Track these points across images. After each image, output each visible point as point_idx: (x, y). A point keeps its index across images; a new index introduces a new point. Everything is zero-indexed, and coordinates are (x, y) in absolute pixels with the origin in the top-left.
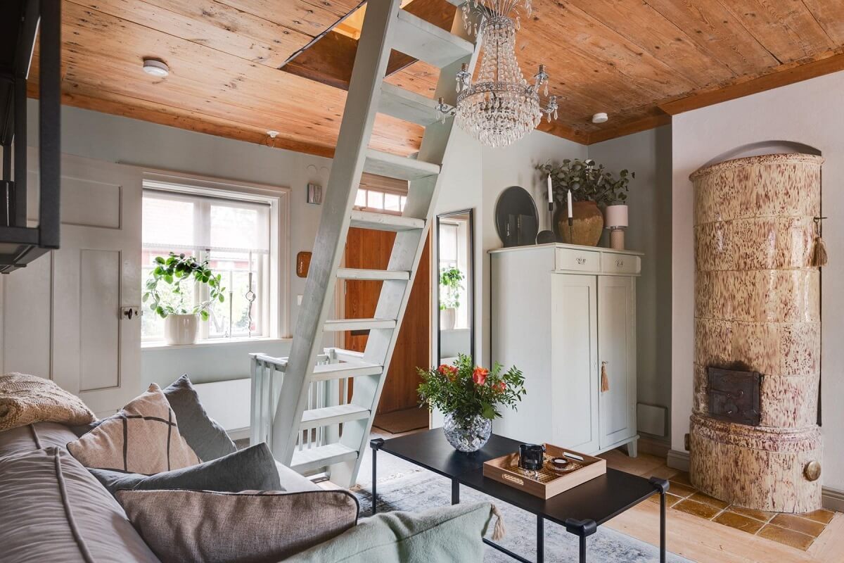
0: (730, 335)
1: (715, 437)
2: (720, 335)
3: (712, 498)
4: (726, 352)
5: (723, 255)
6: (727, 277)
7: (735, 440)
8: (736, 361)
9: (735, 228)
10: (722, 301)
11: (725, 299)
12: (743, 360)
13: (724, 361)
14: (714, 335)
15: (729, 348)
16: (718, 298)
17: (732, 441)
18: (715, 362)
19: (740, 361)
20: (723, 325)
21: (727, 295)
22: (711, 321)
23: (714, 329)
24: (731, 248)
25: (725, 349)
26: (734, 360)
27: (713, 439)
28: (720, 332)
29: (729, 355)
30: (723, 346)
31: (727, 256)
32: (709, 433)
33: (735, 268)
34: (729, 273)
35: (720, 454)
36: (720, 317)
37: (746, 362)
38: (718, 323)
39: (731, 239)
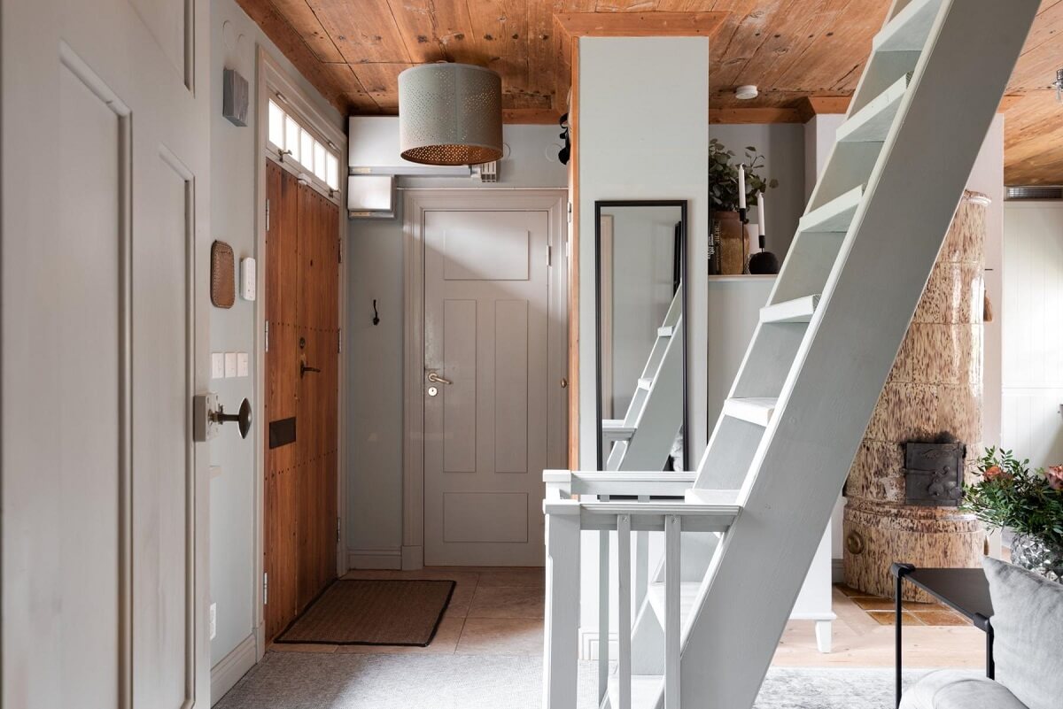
0: (935, 402)
1: (919, 528)
2: (923, 403)
3: (915, 603)
4: (931, 422)
5: (928, 304)
6: (933, 332)
7: (944, 526)
8: (941, 432)
9: (942, 273)
10: (926, 361)
11: (930, 357)
12: (948, 430)
13: (927, 434)
14: (913, 403)
15: (934, 417)
16: (920, 358)
17: (941, 529)
18: (915, 436)
19: (946, 432)
20: (927, 389)
21: (932, 354)
22: (910, 385)
23: (914, 395)
24: (938, 296)
25: (929, 419)
26: (939, 432)
27: (917, 530)
28: (923, 398)
29: (934, 426)
30: (926, 415)
31: (933, 305)
32: (911, 525)
33: (942, 321)
34: (935, 326)
35: (927, 547)
36: (924, 379)
37: (951, 432)
38: (920, 388)
39: (938, 286)
